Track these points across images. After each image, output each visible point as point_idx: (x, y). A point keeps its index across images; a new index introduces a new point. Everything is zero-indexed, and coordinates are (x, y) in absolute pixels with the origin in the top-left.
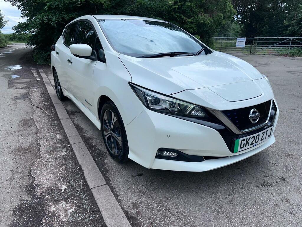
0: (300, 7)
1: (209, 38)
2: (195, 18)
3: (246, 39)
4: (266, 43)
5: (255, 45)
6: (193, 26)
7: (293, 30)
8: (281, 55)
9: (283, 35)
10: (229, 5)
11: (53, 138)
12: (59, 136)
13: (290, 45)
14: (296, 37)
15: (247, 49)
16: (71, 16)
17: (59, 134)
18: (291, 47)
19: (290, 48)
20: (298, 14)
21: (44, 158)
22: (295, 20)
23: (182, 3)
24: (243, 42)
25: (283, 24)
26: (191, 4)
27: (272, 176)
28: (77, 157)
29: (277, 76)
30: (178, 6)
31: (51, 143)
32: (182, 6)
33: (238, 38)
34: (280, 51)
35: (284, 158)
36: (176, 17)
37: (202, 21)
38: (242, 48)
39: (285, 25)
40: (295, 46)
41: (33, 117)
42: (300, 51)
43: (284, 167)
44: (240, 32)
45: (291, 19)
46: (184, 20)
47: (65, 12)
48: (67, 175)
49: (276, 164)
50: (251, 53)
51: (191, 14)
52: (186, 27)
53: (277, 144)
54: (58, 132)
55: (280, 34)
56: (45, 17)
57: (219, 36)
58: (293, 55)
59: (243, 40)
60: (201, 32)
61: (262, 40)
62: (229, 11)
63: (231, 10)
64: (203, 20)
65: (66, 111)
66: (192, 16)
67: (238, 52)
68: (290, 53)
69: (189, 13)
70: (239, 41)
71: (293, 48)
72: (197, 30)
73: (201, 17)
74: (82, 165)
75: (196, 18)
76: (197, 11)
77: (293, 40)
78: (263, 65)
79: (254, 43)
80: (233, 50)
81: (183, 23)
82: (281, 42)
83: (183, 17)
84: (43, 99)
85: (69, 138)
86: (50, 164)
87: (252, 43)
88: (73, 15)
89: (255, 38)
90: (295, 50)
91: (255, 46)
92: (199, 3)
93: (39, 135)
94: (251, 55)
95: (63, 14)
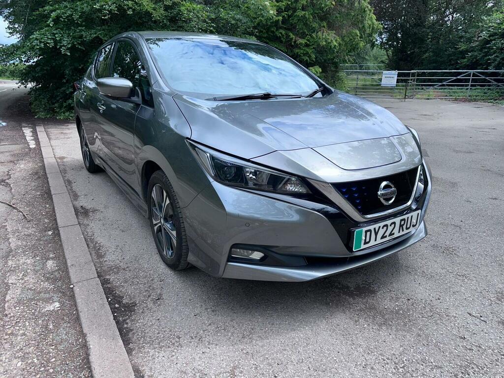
0: (483, 20)
1: (337, 72)
2: (312, 37)
3: (398, 73)
4: (430, 80)
5: (413, 83)
6: (310, 51)
7: (473, 59)
8: (456, 100)
9: (457, 67)
10: (369, 15)
11: (37, 268)
12: (50, 264)
13: (470, 83)
14: (479, 69)
15: (400, 89)
16: (96, 34)
17: (52, 259)
18: (472, 86)
19: (469, 87)
20: (482, 31)
21: (11, 317)
22: (476, 41)
23: (290, 13)
24: (392, 77)
25: (456, 49)
26: (305, 13)
27: (480, 347)
28: (81, 314)
29: (455, 137)
30: (283, 17)
31: (31, 279)
32: (289, 16)
33: (385, 72)
34: (454, 92)
35: (496, 303)
36: (280, 36)
37: (324, 43)
38: (392, 89)
39: (461, 49)
40: (478, 85)
41: (6, 224)
42: (487, 93)
43: (499, 325)
44: (387, 61)
45: (470, 40)
46: (293, 41)
47: (84, 26)
48: (54, 359)
49: (482, 319)
50: (407, 97)
51: (305, 31)
52: (298, 53)
53: (478, 272)
54: (51, 256)
55: (453, 65)
56: (50, 37)
57: (351, 68)
58: (475, 100)
59: (394, 74)
60: (323, 61)
61: (423, 74)
62: (370, 25)
63: (373, 24)
64: (326, 41)
65: (74, 208)
66: (307, 35)
67: (384, 96)
68: (470, 96)
69: (302, 29)
70: (386, 77)
71: (474, 88)
72: (316, 58)
73: (323, 35)
74: (88, 335)
75: (314, 38)
76: (315, 25)
77: (474, 75)
78: (429, 117)
79: (411, 80)
80: (376, 92)
81: (292, 46)
82: (455, 78)
83: (292, 36)
84: (33, 184)
85: (69, 268)
86: (21, 332)
87: (409, 80)
88: (99, 33)
89: (412, 71)
90: (477, 91)
91: (413, 85)
92: (317, 12)
93: (10, 263)
94: (406, 100)
95: (81, 31)
